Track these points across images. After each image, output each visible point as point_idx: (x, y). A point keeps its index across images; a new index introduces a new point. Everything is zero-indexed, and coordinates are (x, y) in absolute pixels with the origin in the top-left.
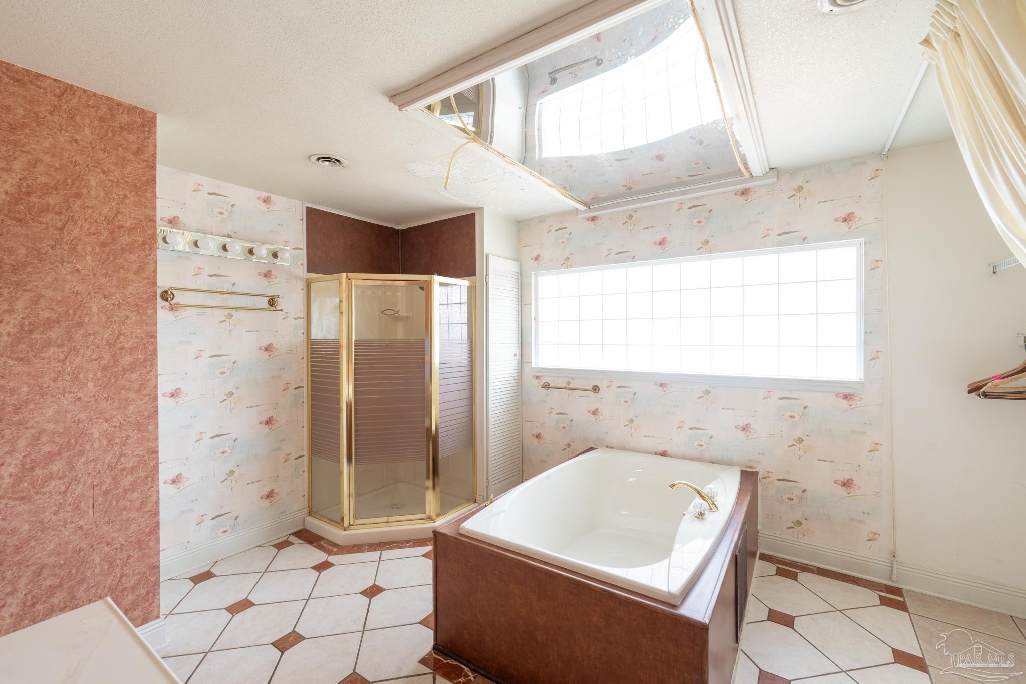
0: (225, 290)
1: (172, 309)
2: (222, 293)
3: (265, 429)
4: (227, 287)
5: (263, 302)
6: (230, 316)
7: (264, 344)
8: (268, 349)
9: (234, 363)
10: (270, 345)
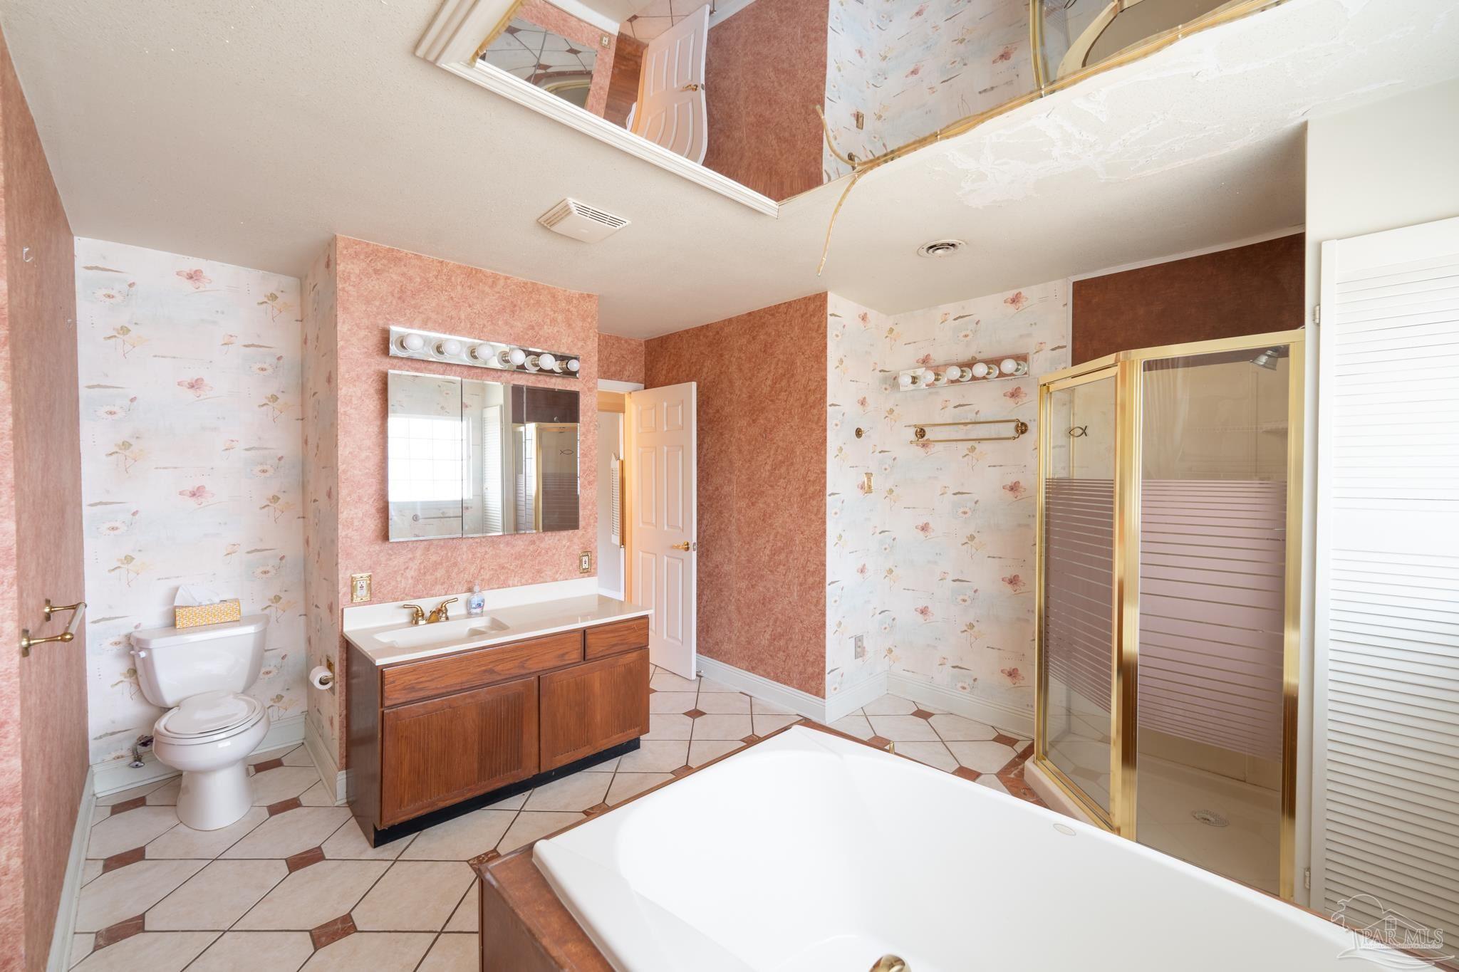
0: (968, 421)
1: (924, 446)
2: (965, 424)
3: (1009, 589)
4: (971, 417)
5: (1009, 430)
6: (973, 449)
7: (1009, 482)
8: (1014, 488)
9: (976, 502)
10: (1017, 484)
